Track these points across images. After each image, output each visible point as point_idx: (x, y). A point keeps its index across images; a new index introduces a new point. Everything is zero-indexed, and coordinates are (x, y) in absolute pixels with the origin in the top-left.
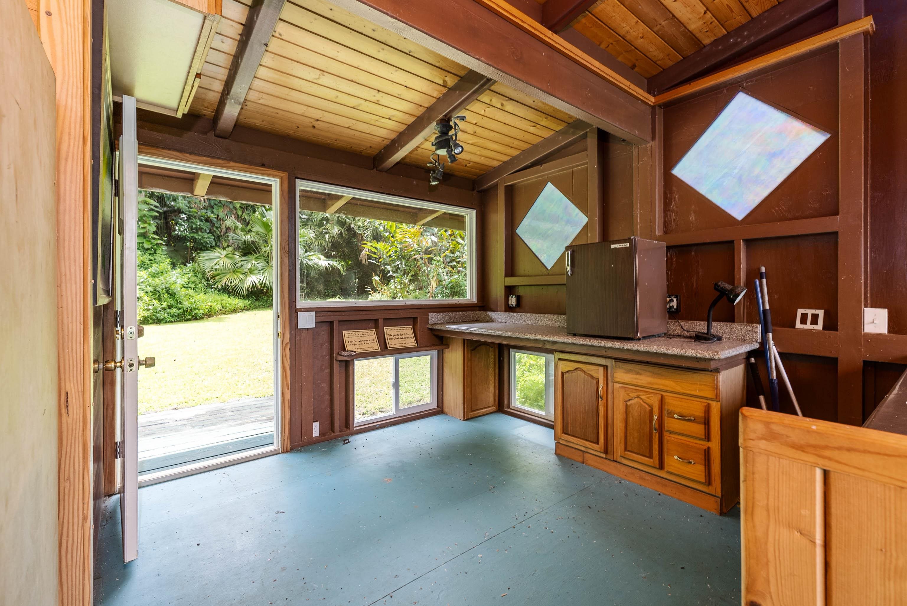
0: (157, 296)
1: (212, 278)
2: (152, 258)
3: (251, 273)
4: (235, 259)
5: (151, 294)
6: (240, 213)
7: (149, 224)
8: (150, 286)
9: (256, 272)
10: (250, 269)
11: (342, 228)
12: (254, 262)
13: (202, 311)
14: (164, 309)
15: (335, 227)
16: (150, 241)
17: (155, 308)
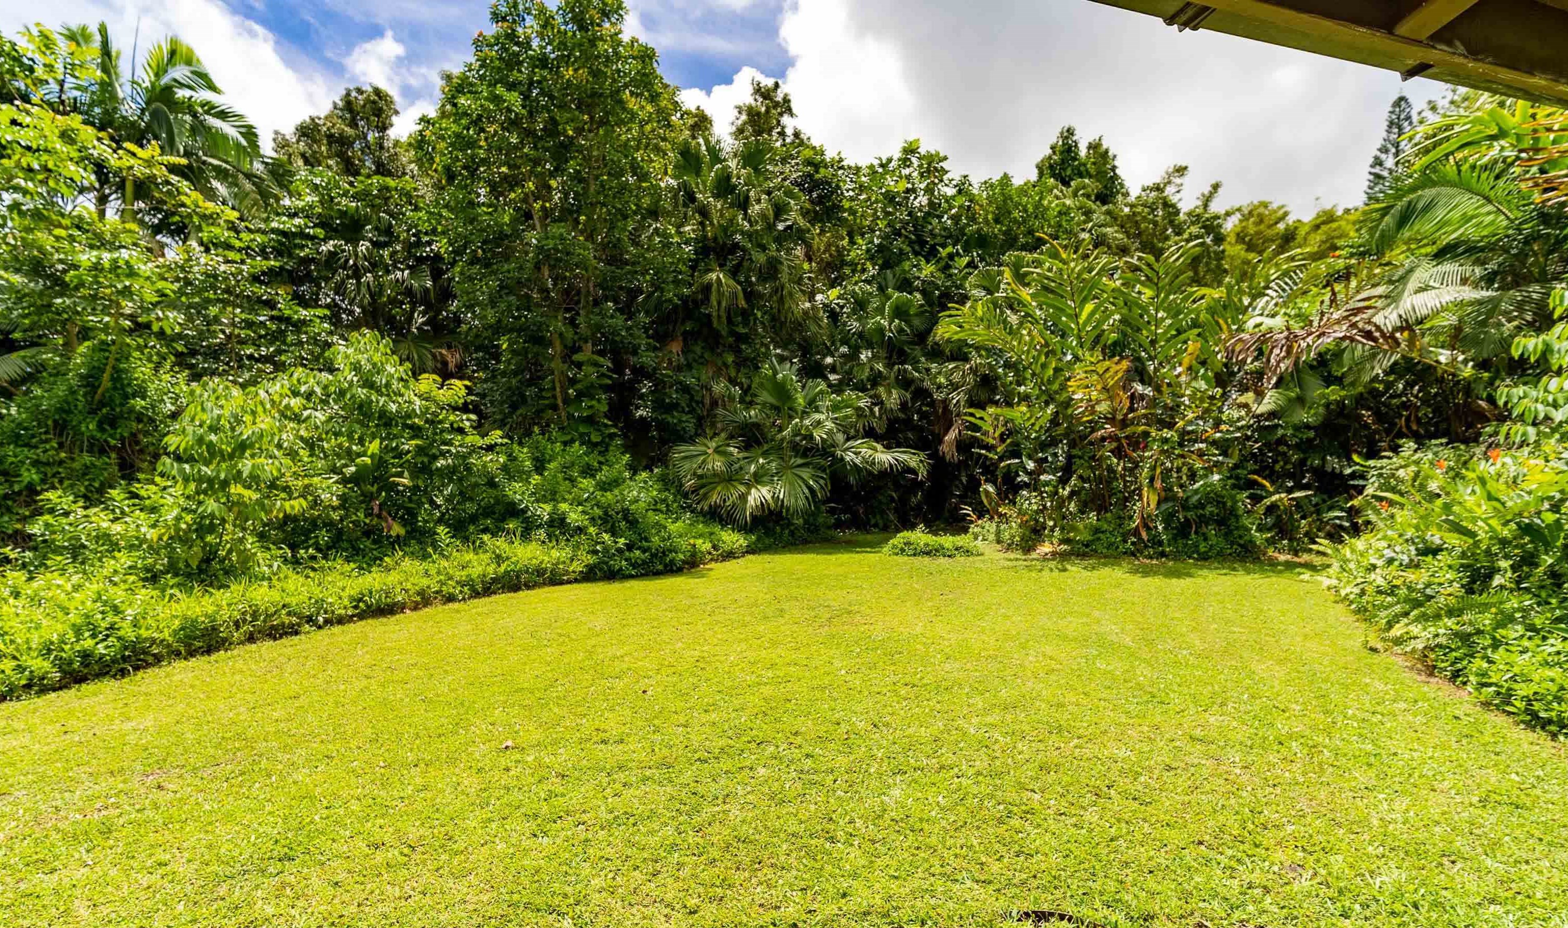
0: (609, 526)
1: (693, 492)
2: (602, 459)
3: (758, 482)
4: (731, 454)
5: (600, 522)
6: (733, 374)
7: (599, 401)
8: (598, 507)
9: (765, 479)
10: (755, 475)
11: (906, 390)
12: (761, 461)
13: (681, 556)
14: (620, 551)
15: (894, 391)
16: (599, 430)
17: (606, 550)
